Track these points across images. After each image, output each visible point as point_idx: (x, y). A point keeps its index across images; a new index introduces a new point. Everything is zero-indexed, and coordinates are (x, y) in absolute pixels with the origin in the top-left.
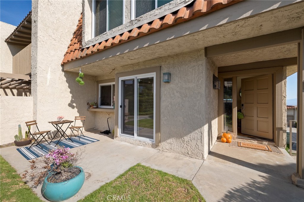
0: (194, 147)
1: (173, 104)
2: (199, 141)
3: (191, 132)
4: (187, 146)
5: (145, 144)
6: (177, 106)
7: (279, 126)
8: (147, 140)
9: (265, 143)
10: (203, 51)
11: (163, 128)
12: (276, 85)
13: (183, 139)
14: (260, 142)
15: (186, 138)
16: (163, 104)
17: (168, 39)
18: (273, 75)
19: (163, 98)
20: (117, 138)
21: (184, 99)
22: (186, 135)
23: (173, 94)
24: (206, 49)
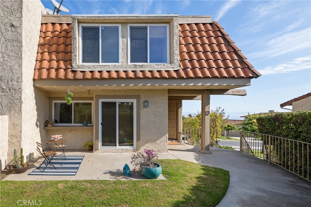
0: (162, 146)
1: (149, 121)
2: (165, 142)
3: (161, 138)
4: (158, 146)
5: (127, 151)
6: (152, 123)
7: (180, 132)
8: (129, 148)
9: (174, 141)
10: (167, 91)
11: (142, 138)
12: (179, 110)
13: (156, 142)
14: (172, 141)
15: (158, 142)
16: (142, 121)
17: (164, 85)
18: (177, 104)
19: (142, 117)
20: (98, 151)
21: (156, 118)
22: (158, 140)
23: (149, 115)
24: (169, 90)
